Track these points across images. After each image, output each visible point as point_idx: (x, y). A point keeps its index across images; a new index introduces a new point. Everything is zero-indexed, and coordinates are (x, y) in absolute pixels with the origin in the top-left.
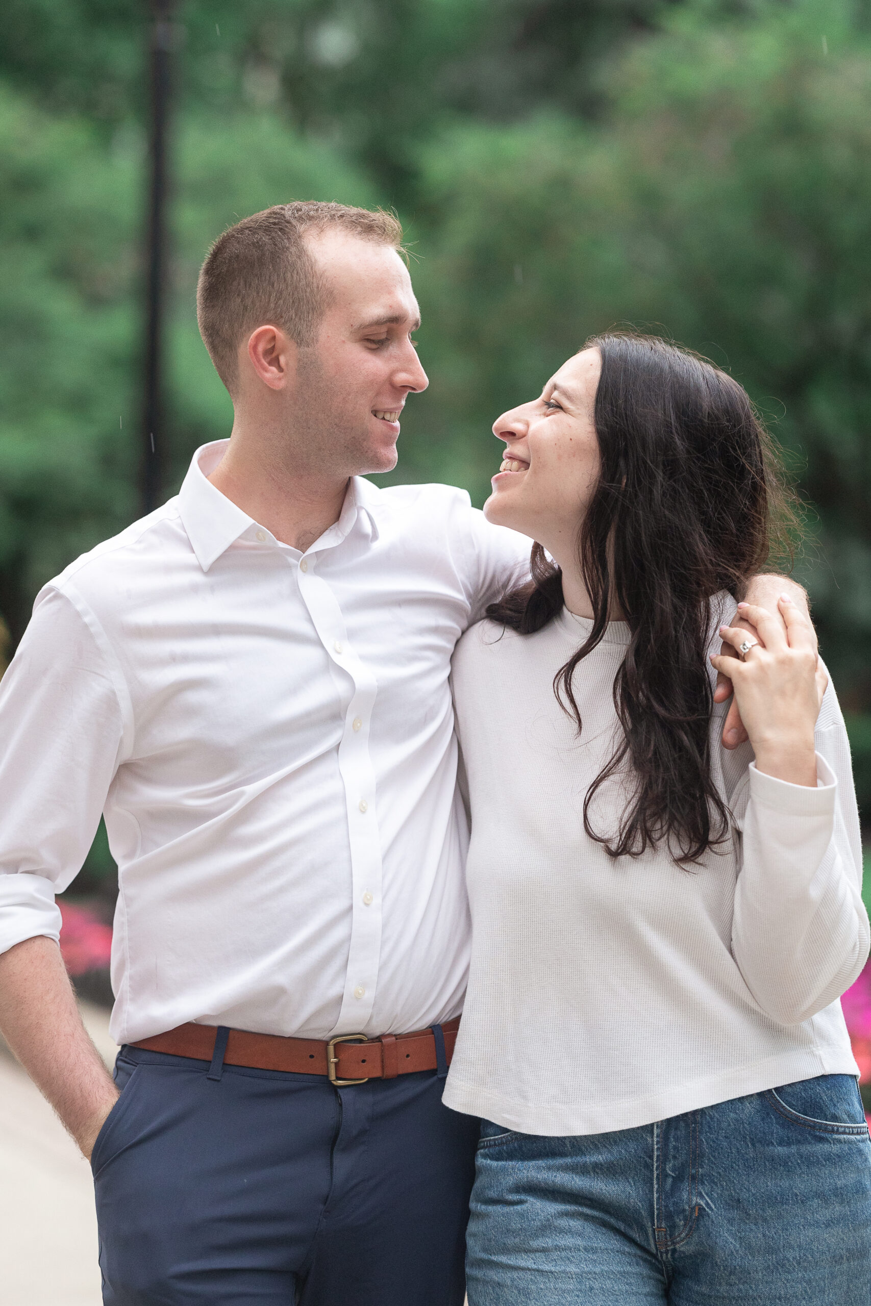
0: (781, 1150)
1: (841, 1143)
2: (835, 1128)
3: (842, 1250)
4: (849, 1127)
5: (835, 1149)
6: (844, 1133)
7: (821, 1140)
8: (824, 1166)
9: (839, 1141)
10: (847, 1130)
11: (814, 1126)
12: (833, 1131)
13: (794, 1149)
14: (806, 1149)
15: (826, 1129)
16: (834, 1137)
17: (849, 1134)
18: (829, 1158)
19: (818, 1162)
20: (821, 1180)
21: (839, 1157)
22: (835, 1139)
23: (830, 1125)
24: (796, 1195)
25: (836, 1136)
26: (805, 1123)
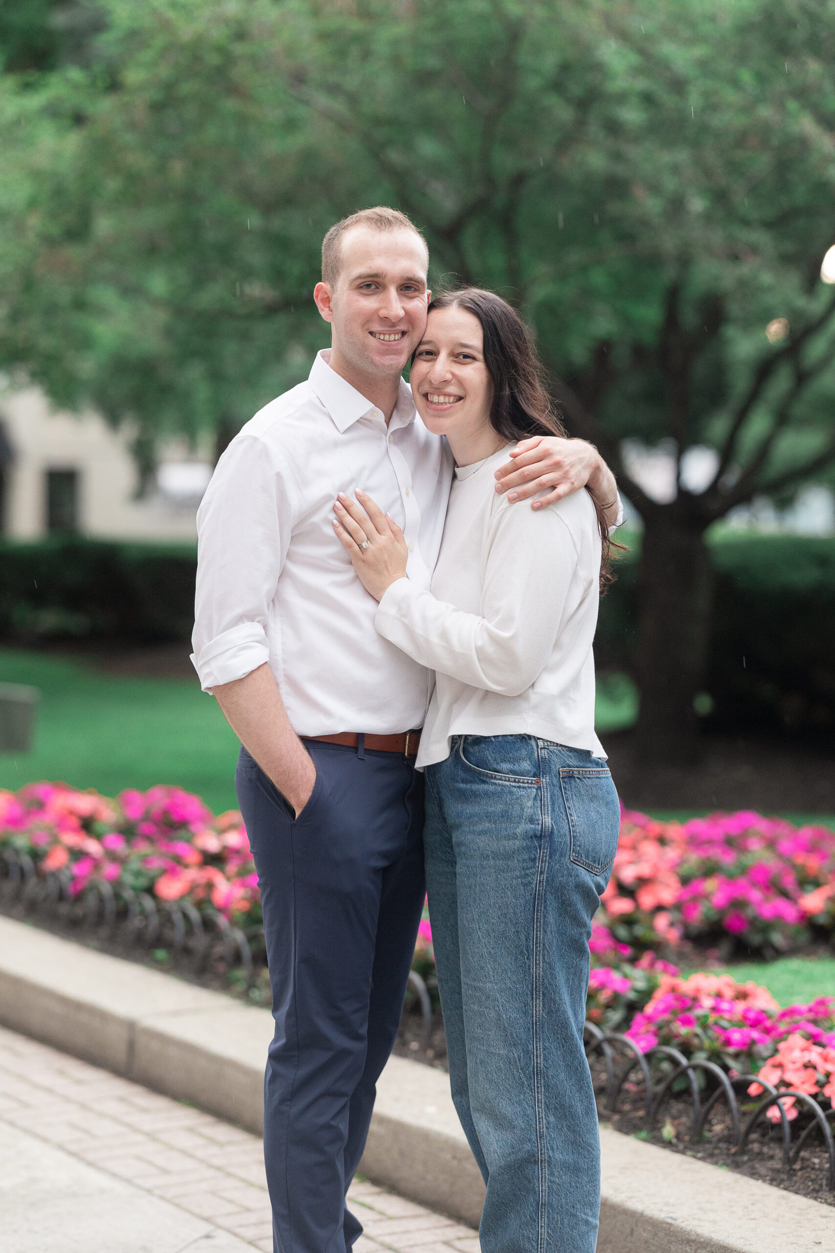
0: (462, 786)
1: (497, 785)
2: (494, 776)
3: (488, 851)
4: (504, 777)
5: (491, 788)
6: (501, 779)
7: (484, 782)
8: (483, 798)
9: (495, 784)
10: (503, 778)
11: (480, 773)
12: (492, 777)
13: (468, 786)
14: (475, 787)
15: (487, 775)
16: (491, 781)
17: (506, 781)
18: (486, 794)
19: (480, 795)
20: (481, 806)
21: (493, 793)
22: (493, 782)
23: (490, 774)
24: (467, 814)
25: (493, 781)
26: (474, 771)
